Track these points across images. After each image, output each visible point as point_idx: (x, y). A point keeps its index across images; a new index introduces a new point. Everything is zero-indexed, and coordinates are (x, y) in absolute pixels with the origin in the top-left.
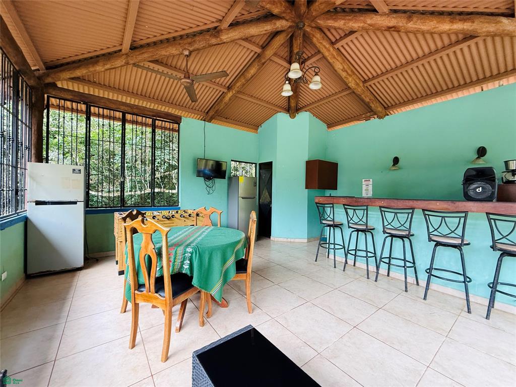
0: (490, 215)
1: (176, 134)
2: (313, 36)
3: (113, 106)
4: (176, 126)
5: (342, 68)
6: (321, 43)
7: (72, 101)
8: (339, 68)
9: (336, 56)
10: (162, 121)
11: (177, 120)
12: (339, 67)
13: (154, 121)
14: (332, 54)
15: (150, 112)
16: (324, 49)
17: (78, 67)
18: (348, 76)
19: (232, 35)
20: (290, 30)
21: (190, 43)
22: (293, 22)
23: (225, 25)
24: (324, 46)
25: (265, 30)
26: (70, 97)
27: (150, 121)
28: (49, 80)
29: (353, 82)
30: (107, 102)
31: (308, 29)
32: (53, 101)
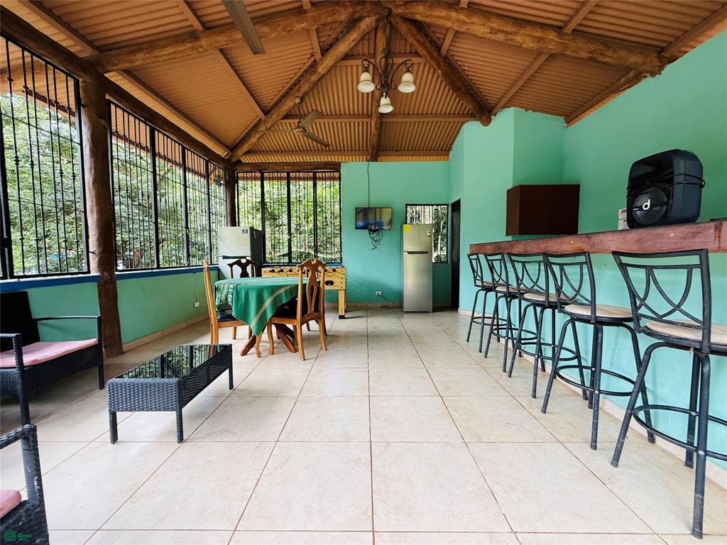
0: (621, 257)
1: (337, 183)
2: (413, 13)
3: (279, 168)
4: (336, 174)
5: (487, 30)
6: (430, 16)
7: (251, 172)
8: (483, 33)
9: (467, 20)
10: (322, 172)
11: (336, 167)
12: (482, 31)
13: (315, 173)
14: (459, 21)
15: (309, 165)
16: (439, 20)
17: (243, 144)
18: (510, 37)
19: (326, 63)
20: (381, 24)
21: (298, 90)
22: (375, 14)
23: (318, 56)
24: (439, 17)
25: (354, 40)
26: (249, 169)
27: (311, 174)
28: (234, 160)
29: (527, 39)
30: (275, 167)
31: (400, 11)
32: (240, 175)
